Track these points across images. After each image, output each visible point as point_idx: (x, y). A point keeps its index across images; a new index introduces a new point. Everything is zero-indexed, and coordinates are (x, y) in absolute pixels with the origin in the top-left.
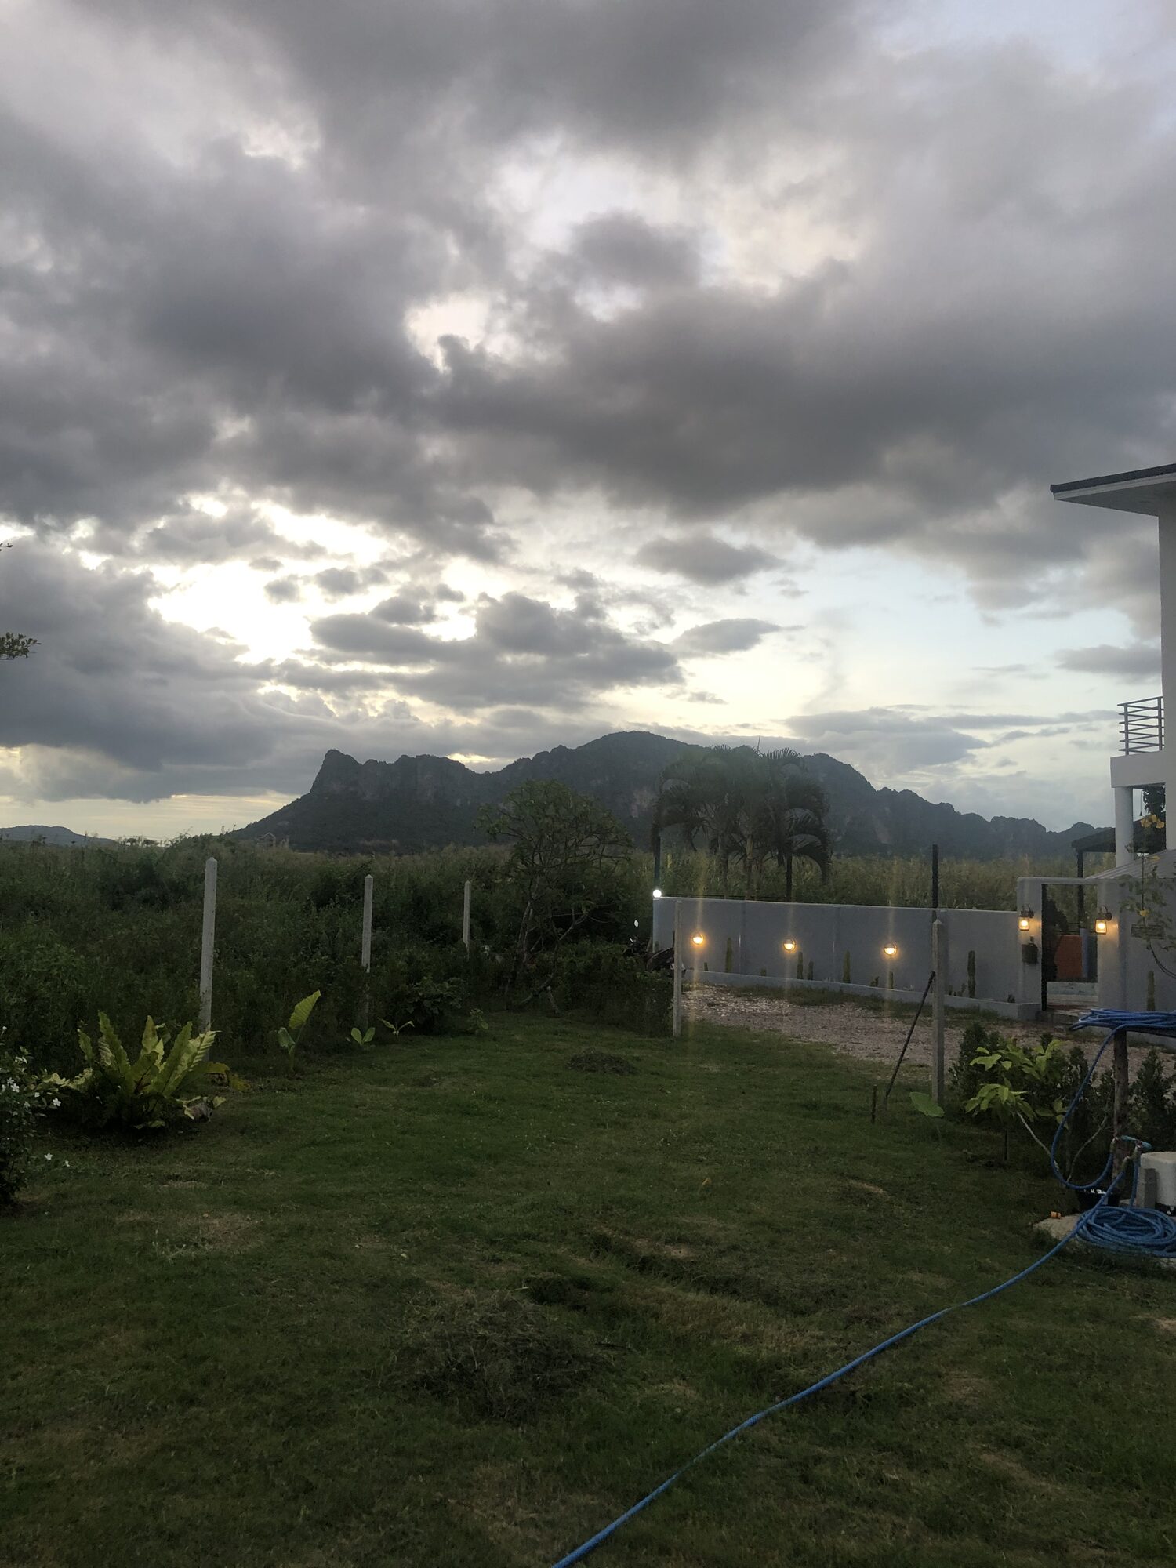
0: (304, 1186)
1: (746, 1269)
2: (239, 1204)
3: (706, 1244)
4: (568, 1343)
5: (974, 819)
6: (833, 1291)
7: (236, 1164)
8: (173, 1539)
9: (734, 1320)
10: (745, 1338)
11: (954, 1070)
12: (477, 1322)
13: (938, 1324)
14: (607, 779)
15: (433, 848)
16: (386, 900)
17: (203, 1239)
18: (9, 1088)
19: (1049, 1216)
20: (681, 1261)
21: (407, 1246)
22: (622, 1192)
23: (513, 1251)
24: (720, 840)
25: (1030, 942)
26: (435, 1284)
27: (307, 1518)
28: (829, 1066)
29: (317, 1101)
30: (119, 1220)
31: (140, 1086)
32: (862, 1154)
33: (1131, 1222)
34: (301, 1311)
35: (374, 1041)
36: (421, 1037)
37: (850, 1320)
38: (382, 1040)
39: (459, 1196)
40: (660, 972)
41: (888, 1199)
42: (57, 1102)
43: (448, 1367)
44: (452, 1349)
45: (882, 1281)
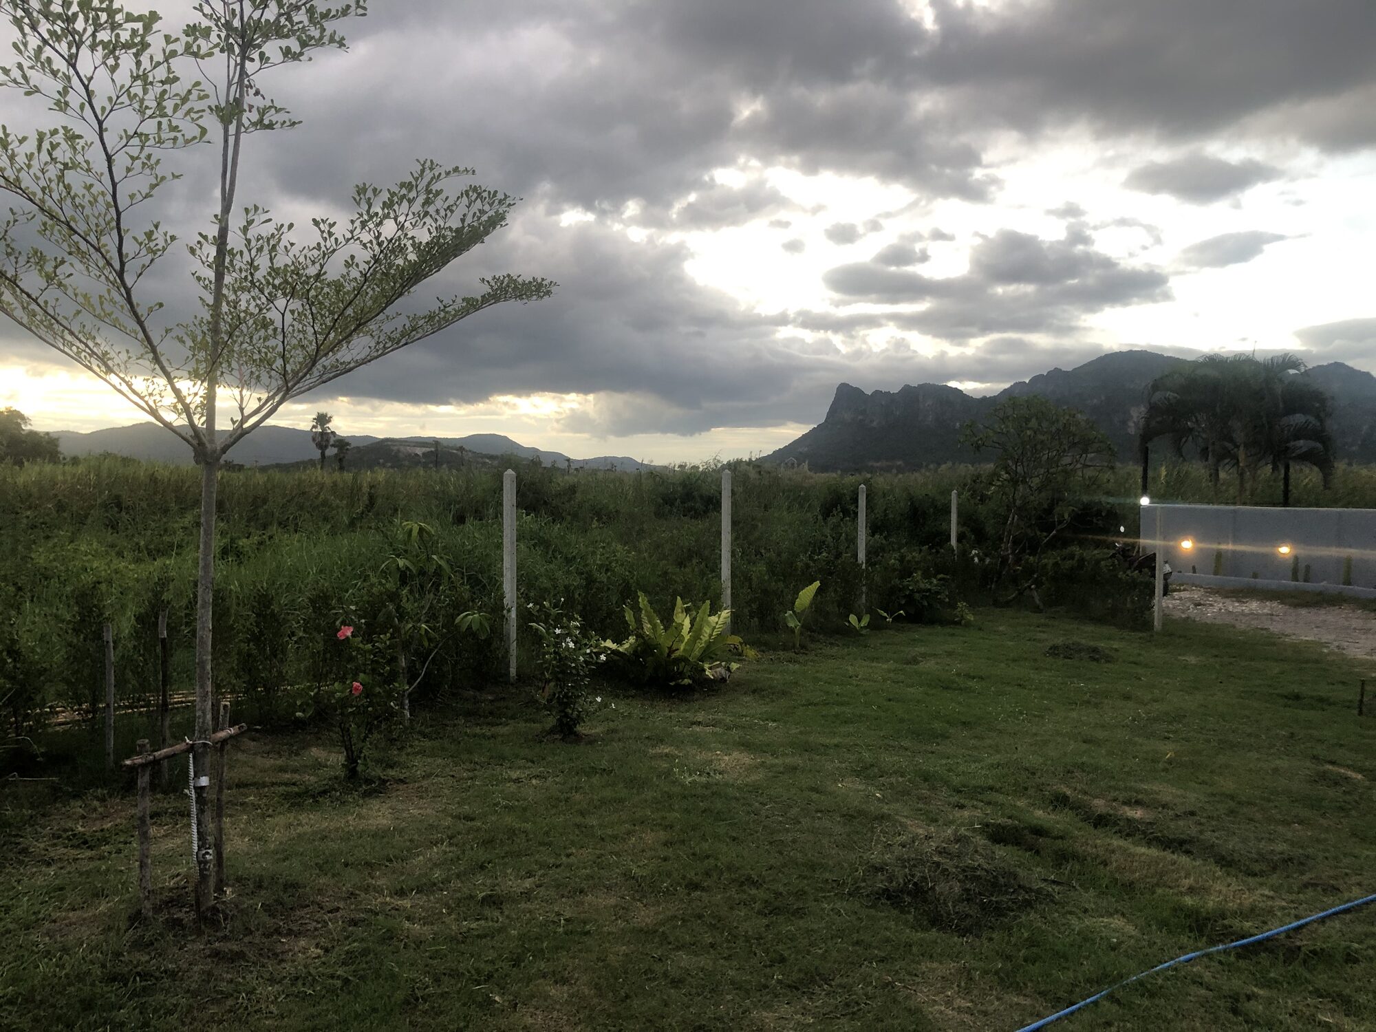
0: (799, 736)
1: (1201, 832)
2: (746, 746)
3: (1163, 808)
4: (1014, 875)
6: (1291, 860)
7: (746, 716)
8: (676, 983)
9: (1183, 874)
10: (1191, 890)
12: (932, 850)
14: (1103, 398)
15: (931, 466)
16: (885, 510)
17: (715, 770)
18: (567, 646)
20: (1137, 820)
21: (882, 788)
22: (1084, 759)
23: (976, 800)
24: (1210, 449)
26: (904, 820)
27: (779, 981)
28: (1317, 662)
29: (817, 672)
30: (651, 751)
31: (671, 651)
32: (1342, 742)
34: (787, 830)
35: (869, 626)
36: (910, 625)
37: (1306, 886)
38: (876, 625)
39: (933, 753)
40: (1140, 572)
41: (1367, 783)
42: (603, 657)
43: (905, 884)
44: (910, 870)
45: (1345, 855)
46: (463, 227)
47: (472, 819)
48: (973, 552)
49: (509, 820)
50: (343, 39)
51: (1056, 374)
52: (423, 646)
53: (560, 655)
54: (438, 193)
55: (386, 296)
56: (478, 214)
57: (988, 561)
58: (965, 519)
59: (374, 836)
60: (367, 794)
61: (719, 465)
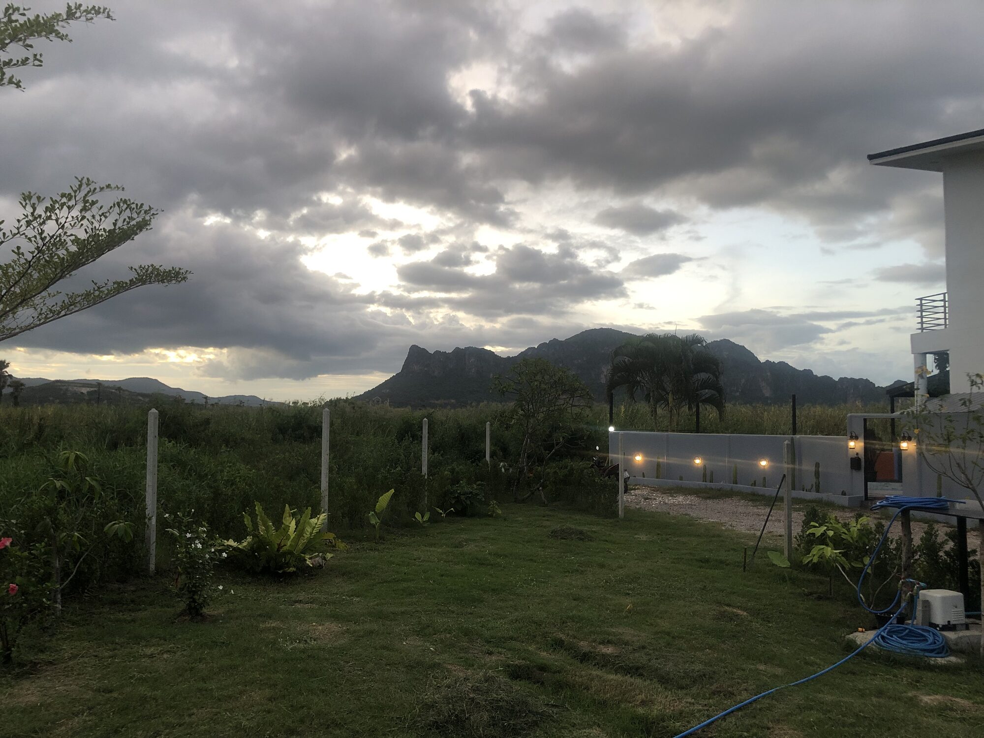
0: (376, 607)
1: (649, 660)
2: (335, 617)
3: (625, 645)
4: (526, 703)
5: (827, 379)
6: (704, 675)
7: (337, 594)
9: (637, 692)
10: (643, 703)
11: (798, 538)
12: (469, 689)
13: (771, 696)
14: (585, 359)
15: (474, 404)
16: (442, 435)
17: (311, 638)
18: (196, 547)
19: (857, 631)
20: (608, 655)
21: (435, 643)
22: (574, 612)
23: (501, 647)
24: (651, 395)
25: (856, 456)
26: (450, 667)
28: (719, 536)
29: (391, 556)
30: (262, 626)
31: (280, 546)
32: (735, 591)
33: (912, 635)
34: (364, 681)
35: (429, 520)
36: (459, 518)
37: (714, 693)
38: (435, 519)
39: (471, 614)
40: (609, 477)
41: (749, 618)
42: (224, 555)
43: (449, 716)
44: (453, 706)
45: (738, 669)
46: (115, 229)
47: (111, 691)
48: (502, 464)
49: (143, 690)
50: (20, 81)
51: (555, 343)
52: (76, 550)
53: (189, 554)
54: (93, 203)
55: (47, 279)
56: (128, 220)
57: (511, 470)
58: (496, 441)
59: (24, 711)
60: (19, 677)
61: (323, 403)
